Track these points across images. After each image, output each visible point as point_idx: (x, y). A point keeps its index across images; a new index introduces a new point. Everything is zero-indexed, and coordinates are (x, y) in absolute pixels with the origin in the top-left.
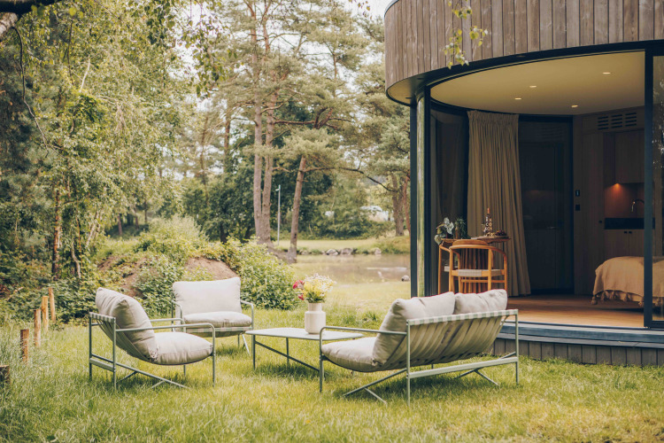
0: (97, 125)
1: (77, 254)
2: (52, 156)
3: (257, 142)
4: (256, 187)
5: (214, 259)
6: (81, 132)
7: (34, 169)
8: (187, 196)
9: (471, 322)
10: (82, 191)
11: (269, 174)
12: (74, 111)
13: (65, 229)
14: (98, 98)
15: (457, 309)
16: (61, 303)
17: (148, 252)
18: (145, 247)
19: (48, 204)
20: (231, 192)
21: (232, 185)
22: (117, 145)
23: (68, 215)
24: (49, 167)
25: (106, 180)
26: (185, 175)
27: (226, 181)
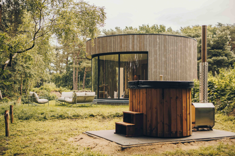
0: (31, 61)
1: (26, 90)
2: (21, 68)
3: (74, 64)
4: (74, 75)
5: (57, 91)
6: (27, 63)
7: (17, 71)
8: (56, 78)
9: (88, 96)
10: (27, 76)
11: (77, 72)
12: (26, 58)
13: (23, 85)
14: (31, 55)
15: (86, 94)
16: (22, 100)
17: (43, 90)
18: (42, 89)
19: (20, 79)
20: (68, 76)
21: (68, 74)
22: (35, 66)
23: (24, 81)
24: (20, 71)
25: (33, 74)
26: (57, 72)
27: (67, 73)
